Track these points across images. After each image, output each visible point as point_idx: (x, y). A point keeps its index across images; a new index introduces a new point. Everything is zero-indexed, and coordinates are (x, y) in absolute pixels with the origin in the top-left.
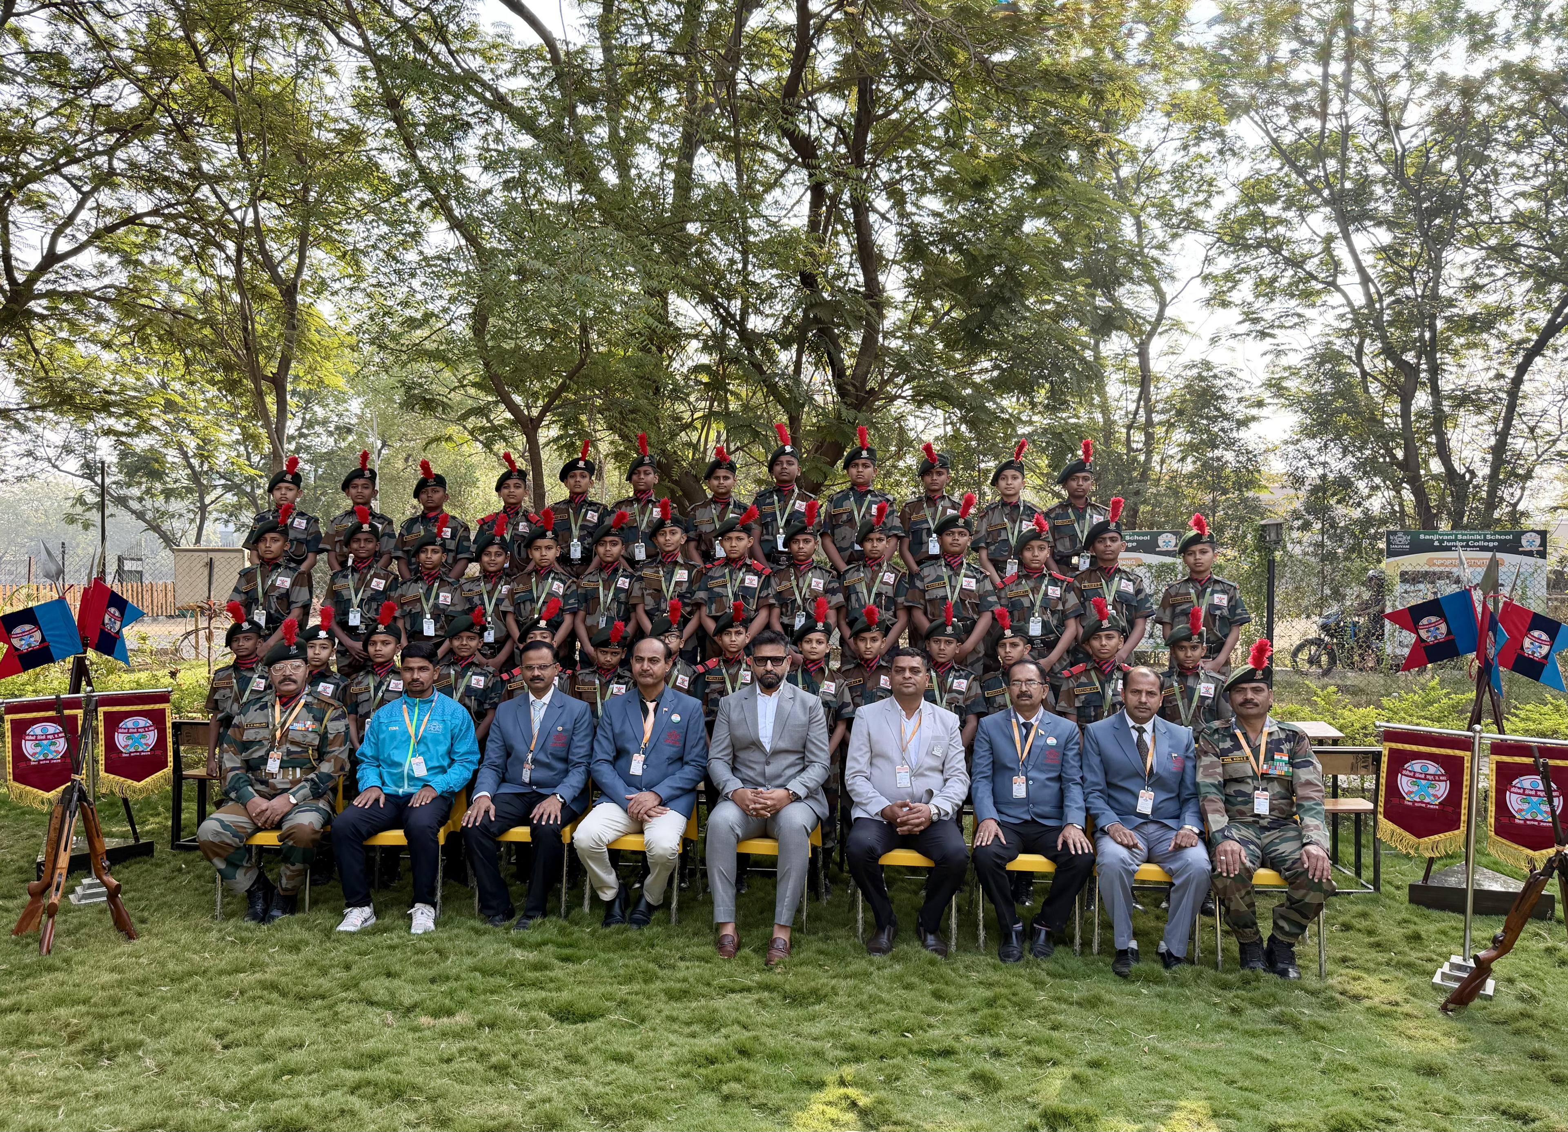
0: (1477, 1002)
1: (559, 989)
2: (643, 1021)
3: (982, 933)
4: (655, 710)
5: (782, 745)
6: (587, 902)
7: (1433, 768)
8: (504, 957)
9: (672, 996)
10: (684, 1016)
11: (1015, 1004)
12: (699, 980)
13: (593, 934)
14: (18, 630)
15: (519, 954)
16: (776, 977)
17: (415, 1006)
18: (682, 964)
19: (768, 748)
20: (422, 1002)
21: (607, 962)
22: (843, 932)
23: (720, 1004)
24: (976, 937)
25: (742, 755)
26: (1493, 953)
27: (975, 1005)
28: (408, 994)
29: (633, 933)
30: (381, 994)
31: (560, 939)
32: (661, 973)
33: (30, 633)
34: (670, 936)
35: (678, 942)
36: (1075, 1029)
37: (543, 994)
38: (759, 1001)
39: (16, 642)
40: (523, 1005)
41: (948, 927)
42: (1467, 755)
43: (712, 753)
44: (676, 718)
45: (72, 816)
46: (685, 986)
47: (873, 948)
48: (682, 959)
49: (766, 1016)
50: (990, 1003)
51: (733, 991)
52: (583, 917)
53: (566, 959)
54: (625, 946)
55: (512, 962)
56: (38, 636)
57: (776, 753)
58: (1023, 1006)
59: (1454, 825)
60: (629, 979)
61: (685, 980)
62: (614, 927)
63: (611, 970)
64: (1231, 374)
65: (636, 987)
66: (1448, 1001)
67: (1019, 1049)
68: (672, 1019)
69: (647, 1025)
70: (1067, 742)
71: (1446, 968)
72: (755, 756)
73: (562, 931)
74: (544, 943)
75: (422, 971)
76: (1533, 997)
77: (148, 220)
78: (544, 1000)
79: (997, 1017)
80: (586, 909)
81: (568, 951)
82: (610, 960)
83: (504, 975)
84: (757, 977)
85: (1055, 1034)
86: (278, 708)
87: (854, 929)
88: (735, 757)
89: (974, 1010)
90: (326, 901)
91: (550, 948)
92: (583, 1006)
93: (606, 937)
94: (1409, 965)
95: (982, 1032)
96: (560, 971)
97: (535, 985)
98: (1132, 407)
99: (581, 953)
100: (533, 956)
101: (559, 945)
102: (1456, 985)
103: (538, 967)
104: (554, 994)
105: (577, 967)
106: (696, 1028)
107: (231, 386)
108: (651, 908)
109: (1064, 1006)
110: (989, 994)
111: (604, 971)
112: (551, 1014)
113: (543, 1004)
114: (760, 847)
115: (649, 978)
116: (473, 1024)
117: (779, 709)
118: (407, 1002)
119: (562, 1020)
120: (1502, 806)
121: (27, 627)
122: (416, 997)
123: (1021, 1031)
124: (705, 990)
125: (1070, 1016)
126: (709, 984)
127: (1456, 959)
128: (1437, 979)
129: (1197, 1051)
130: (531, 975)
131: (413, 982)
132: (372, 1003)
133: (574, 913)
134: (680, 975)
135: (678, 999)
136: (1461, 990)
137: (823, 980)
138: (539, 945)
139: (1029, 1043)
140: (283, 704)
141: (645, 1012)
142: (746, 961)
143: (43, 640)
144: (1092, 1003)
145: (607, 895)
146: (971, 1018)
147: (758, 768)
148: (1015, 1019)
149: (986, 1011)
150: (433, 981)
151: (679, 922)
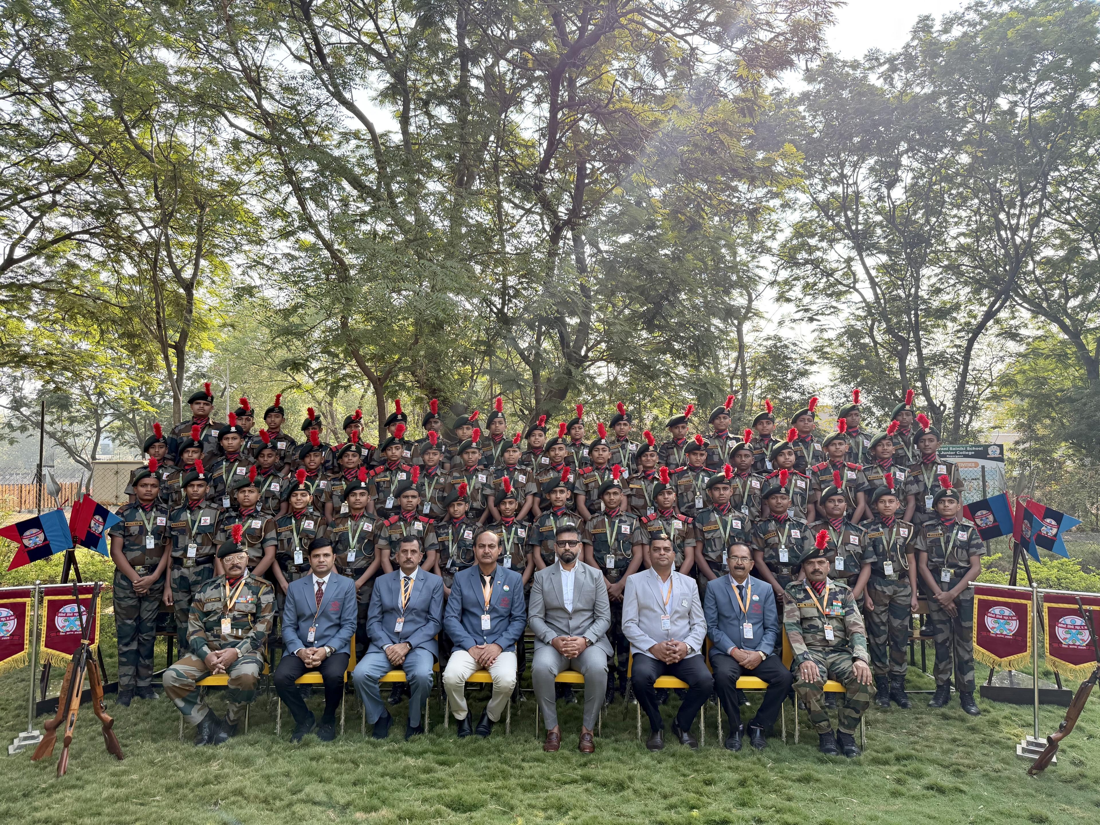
0: (1050, 768)
1: (446, 787)
2: (512, 809)
3: (721, 733)
4: (491, 583)
5: (580, 606)
6: (446, 720)
7: (1007, 612)
8: (401, 764)
9: (525, 789)
10: (541, 803)
11: (758, 783)
12: (542, 776)
13: (455, 742)
14: (28, 533)
15: (411, 761)
16: (591, 770)
17: (348, 805)
18: (525, 765)
19: (569, 608)
20: (353, 800)
21: (472, 765)
22: (626, 735)
23: (563, 793)
24: (717, 736)
25: (551, 613)
26: (1060, 735)
27: (733, 785)
28: (341, 796)
29: (483, 742)
30: (321, 797)
31: (435, 749)
32: (512, 772)
33: (36, 535)
34: (509, 744)
35: (519, 748)
36: (803, 800)
37: (438, 791)
38: (587, 790)
39: (26, 542)
40: (425, 800)
41: (699, 728)
42: (1028, 603)
43: (532, 612)
44: (506, 588)
45: (82, 671)
46: (533, 781)
47: (651, 747)
48: (523, 760)
49: (593, 800)
50: (742, 783)
51: (565, 783)
52: (444, 731)
53: (442, 763)
54: (479, 752)
55: (407, 768)
56: (42, 537)
57: (576, 611)
58: (763, 784)
59: (1023, 649)
60: (493, 777)
61: (532, 777)
62: (468, 738)
63: (476, 770)
64: (794, 344)
65: (500, 783)
66: (1032, 768)
67: (772, 817)
68: (530, 806)
69: (517, 811)
70: (767, 598)
71: (1024, 745)
72: (560, 614)
73: (433, 742)
74: (425, 752)
75: (346, 777)
76: (1081, 763)
77: (77, 236)
78: (439, 796)
79: (750, 793)
80: (446, 725)
81: (442, 758)
82: (474, 763)
83: (404, 777)
84: (579, 772)
85: (792, 804)
86: (228, 587)
87: (636, 734)
88: (546, 615)
89: (731, 789)
90: (257, 724)
91: (429, 756)
92: (468, 799)
93: (464, 745)
94: (998, 743)
95: (743, 804)
96: (441, 773)
97: (430, 784)
98: (733, 366)
99: (452, 758)
100: (420, 762)
101: (434, 753)
102: (1037, 757)
103: (428, 770)
104: (446, 791)
105: (453, 769)
106: (551, 812)
107: (133, 350)
108: (490, 723)
109: (790, 783)
110: (736, 776)
111: (471, 771)
112: (448, 806)
113: (440, 799)
114: (570, 677)
115: (506, 776)
116: (395, 817)
117: (576, 579)
118: (342, 801)
119: (454, 810)
120: (1053, 636)
121: (34, 531)
122: (348, 798)
123: (770, 804)
124: (547, 783)
125: (796, 790)
126: (549, 779)
127: (1031, 738)
128: (1019, 752)
129: (886, 812)
130: (424, 777)
131: (342, 785)
132: (315, 803)
133: (438, 728)
134: (528, 773)
135: (530, 791)
136: (1041, 759)
137: (624, 772)
138: (420, 754)
139: (778, 812)
140: (231, 585)
141: (513, 802)
142: (567, 760)
143: (45, 539)
144: (805, 780)
145: (461, 716)
146: (732, 795)
147: (564, 622)
148: (761, 794)
149: (741, 790)
150: (355, 784)
151: (512, 732)
